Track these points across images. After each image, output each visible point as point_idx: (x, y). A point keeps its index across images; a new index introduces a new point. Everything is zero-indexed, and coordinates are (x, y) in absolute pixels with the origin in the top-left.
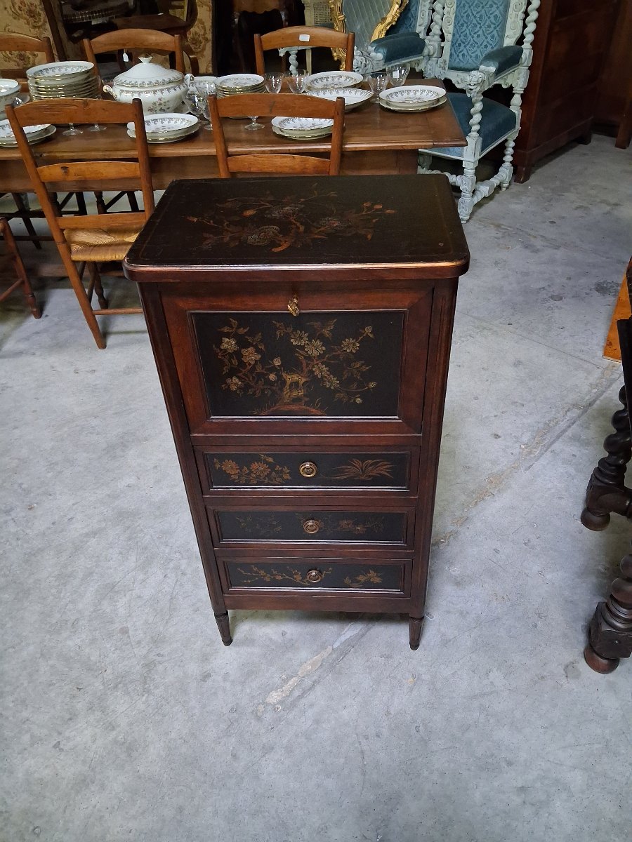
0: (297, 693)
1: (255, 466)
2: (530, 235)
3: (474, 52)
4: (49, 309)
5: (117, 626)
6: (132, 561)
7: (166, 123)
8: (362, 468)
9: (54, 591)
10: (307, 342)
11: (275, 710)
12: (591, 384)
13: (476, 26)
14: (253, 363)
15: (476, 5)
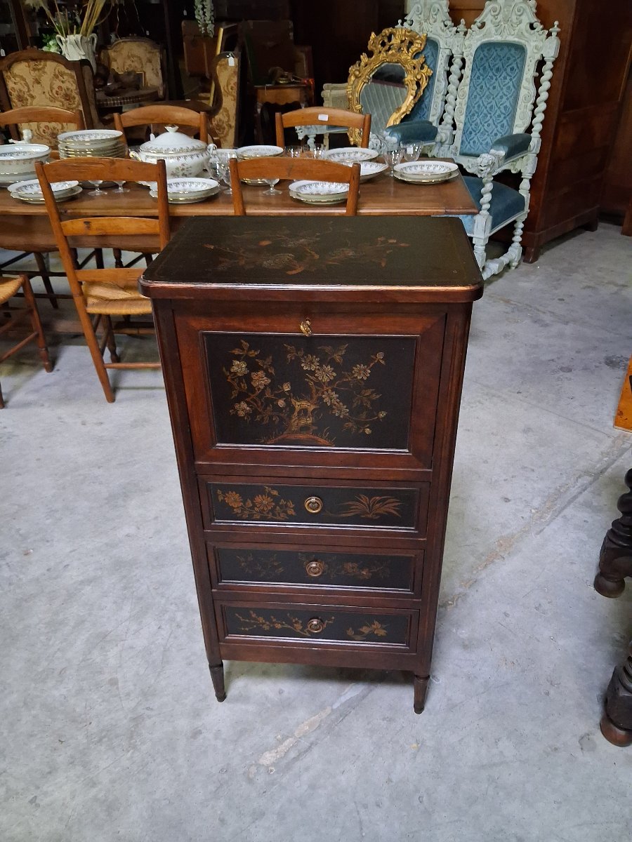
0: (292, 755)
1: (258, 499)
2: (538, 310)
3: (485, 139)
4: (61, 364)
5: (107, 677)
6: (127, 611)
7: (187, 186)
8: (369, 505)
9: (42, 638)
10: (318, 367)
11: (268, 772)
12: (602, 453)
13: (487, 116)
14: (262, 387)
15: (487, 96)
